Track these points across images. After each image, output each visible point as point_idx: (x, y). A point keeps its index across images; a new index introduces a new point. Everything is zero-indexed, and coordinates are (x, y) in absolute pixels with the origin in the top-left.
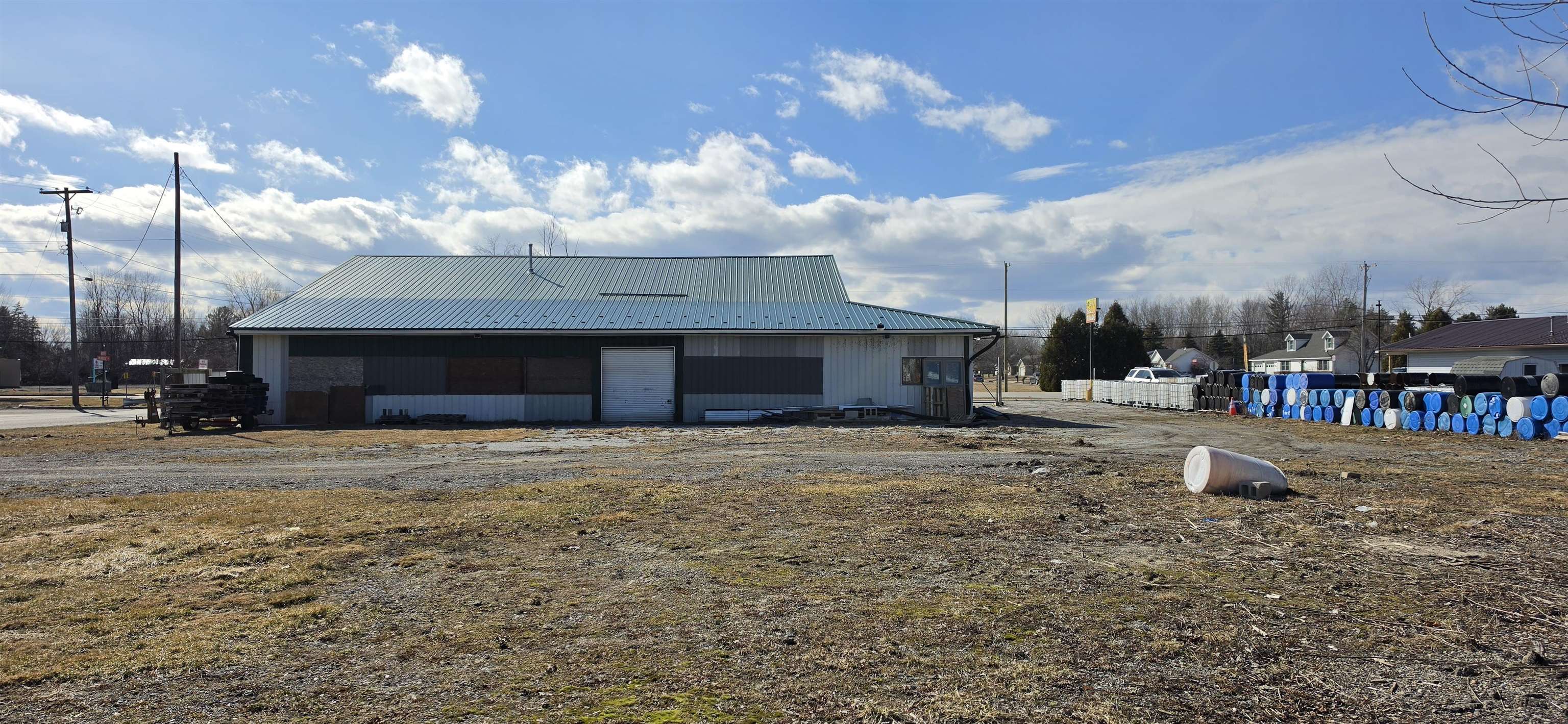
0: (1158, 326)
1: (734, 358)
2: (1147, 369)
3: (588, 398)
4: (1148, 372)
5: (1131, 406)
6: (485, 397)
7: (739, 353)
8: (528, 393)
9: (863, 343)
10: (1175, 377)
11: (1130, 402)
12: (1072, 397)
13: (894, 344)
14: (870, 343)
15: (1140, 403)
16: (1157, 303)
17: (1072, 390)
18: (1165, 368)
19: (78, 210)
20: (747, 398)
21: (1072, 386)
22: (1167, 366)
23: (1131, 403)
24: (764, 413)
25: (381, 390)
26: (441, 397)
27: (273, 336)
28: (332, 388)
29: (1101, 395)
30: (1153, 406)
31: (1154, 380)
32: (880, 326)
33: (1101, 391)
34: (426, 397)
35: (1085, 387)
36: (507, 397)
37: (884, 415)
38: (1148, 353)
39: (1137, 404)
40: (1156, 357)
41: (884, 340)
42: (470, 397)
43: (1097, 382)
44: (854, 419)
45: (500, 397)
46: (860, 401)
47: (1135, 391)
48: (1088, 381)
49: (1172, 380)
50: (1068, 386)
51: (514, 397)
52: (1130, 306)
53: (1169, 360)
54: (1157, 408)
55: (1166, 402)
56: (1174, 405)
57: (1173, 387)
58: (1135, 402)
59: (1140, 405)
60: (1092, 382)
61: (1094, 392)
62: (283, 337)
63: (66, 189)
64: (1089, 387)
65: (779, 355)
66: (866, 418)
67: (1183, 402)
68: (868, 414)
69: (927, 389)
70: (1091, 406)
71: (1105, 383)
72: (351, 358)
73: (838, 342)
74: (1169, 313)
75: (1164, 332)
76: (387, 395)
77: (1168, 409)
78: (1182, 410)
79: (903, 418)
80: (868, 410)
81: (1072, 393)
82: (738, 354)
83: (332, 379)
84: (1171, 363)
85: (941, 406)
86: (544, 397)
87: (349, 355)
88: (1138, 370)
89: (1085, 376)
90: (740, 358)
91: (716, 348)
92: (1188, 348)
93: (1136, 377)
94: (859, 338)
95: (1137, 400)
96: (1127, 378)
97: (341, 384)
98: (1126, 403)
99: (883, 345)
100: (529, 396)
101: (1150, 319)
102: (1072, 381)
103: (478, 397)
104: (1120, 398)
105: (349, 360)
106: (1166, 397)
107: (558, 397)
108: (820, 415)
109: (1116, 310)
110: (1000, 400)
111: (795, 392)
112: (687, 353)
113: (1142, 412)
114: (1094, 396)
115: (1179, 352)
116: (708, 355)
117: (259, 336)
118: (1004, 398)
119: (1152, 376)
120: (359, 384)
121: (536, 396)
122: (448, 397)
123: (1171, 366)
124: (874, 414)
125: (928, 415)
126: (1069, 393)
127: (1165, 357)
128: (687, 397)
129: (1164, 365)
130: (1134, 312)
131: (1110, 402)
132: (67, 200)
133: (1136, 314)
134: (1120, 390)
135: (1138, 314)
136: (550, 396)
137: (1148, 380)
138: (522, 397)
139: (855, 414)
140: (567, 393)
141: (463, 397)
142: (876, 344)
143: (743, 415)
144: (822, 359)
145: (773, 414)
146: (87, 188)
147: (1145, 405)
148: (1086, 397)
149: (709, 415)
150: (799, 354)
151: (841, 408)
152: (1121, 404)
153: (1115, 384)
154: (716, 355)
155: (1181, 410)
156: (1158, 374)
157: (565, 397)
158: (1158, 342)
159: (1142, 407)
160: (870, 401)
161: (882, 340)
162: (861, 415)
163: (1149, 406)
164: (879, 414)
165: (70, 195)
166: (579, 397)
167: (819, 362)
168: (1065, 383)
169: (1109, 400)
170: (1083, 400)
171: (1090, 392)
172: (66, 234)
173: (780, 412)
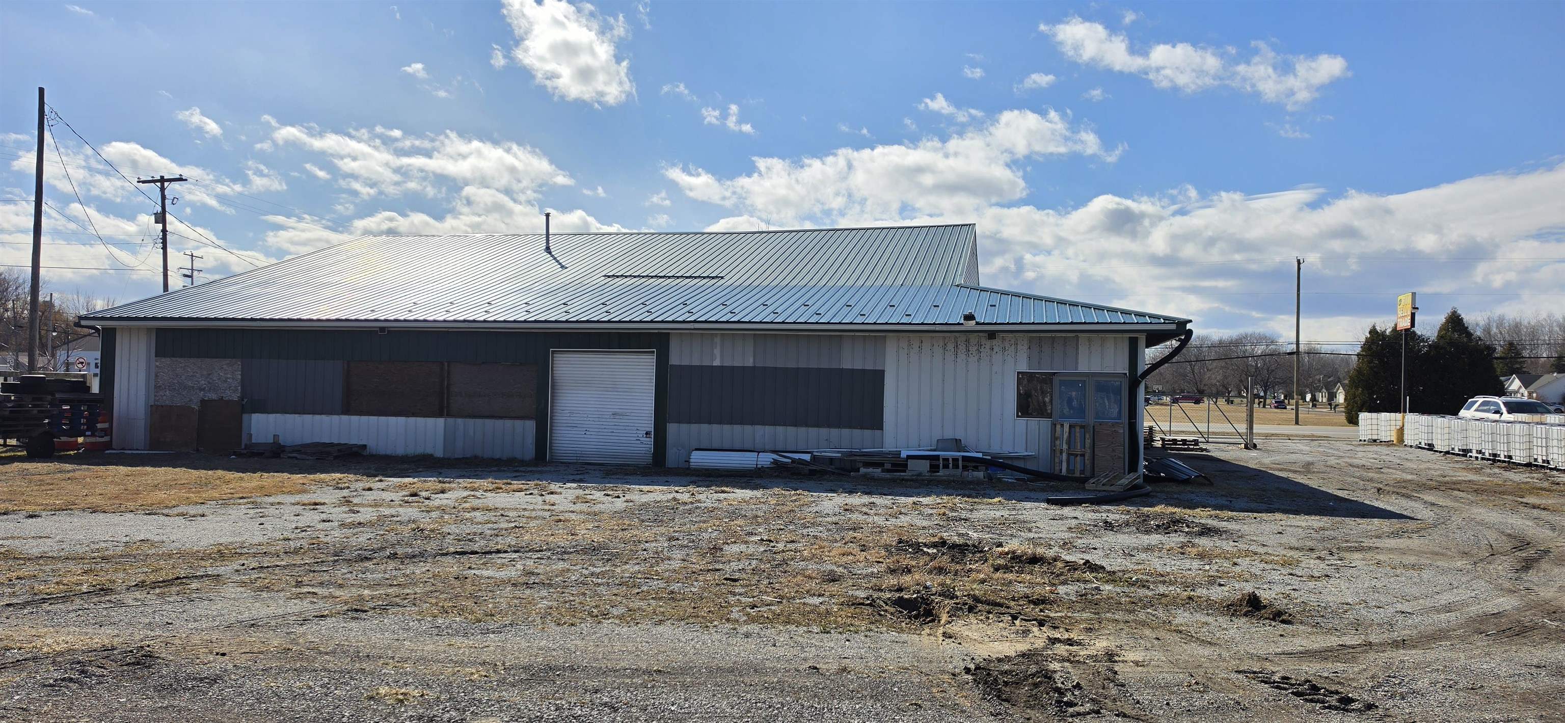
0: (1519, 347)
1: (744, 368)
2: (1496, 399)
3: (530, 426)
4: (1496, 404)
5: (1465, 456)
6: (392, 420)
7: (751, 360)
8: (449, 415)
9: (950, 346)
10: (1542, 413)
11: (1463, 450)
12: (1375, 437)
13: (1004, 349)
14: (962, 348)
15: (1480, 452)
16: (1518, 320)
17: (1375, 427)
18: (1525, 399)
19: (173, 200)
20: (763, 433)
21: (1374, 422)
22: (1530, 394)
23: (1465, 452)
24: (775, 456)
25: (263, 408)
26: (335, 418)
27: (139, 329)
28: (203, 401)
29: (1416, 437)
30: (1502, 458)
31: (1506, 416)
32: (969, 317)
33: (1416, 431)
34: (317, 417)
35: (1393, 423)
36: (420, 420)
37: (976, 468)
38: (1502, 378)
39: (1474, 454)
40: (1515, 384)
41: (988, 344)
42: (373, 419)
43: (1411, 417)
44: (920, 474)
45: (412, 420)
46: (943, 443)
47: (1470, 433)
48: (1399, 416)
49: (1537, 417)
50: (1369, 422)
51: (430, 421)
52: (1482, 323)
53: (1532, 388)
54: (1510, 464)
55: (1525, 453)
56: (1540, 460)
57: (1539, 430)
58: (1471, 451)
59: (1480, 456)
60: (1404, 417)
61: (1406, 432)
62: (149, 330)
63: (162, 177)
64: (1400, 423)
65: (803, 365)
66: (942, 473)
67: (1556, 456)
68: (946, 466)
69: (1058, 427)
70: (1400, 452)
71: (1425, 419)
72: (228, 361)
73: (910, 345)
74: (1534, 332)
75: (1526, 353)
76: (268, 413)
77: (1529, 465)
78: (1556, 469)
79: (1008, 477)
80: (946, 460)
81: (1375, 432)
82: (749, 362)
83: (203, 390)
84: (1535, 392)
85: (1083, 455)
86: (471, 421)
87: (225, 357)
88: (1480, 400)
89: (1394, 407)
90: (754, 368)
91: (717, 352)
92: (1559, 373)
93: (1477, 410)
94: (944, 338)
95: (1474, 448)
96: (1463, 413)
97: (213, 396)
98: (1457, 451)
99: (985, 351)
100: (451, 420)
101: (1508, 338)
102: (1374, 415)
103: (383, 419)
104: (1446, 443)
105: (225, 362)
106: (1526, 446)
107: (489, 422)
108: (867, 465)
109: (1455, 322)
110: (1251, 440)
111: (839, 425)
112: (675, 359)
113: (1478, 471)
114: (1406, 437)
115: (1546, 378)
116: (706, 363)
117: (123, 329)
118: (1259, 435)
119: (1504, 409)
120: (235, 397)
121: (460, 421)
122: (345, 418)
123: (1534, 395)
124: (956, 466)
125: (1057, 472)
126: (1369, 432)
127: (1526, 384)
128: (672, 429)
129: (1526, 394)
130: (1487, 330)
131: (1431, 447)
132: (163, 189)
133: (1489, 333)
134: (1446, 430)
135: (1492, 333)
136: (479, 421)
137: (1497, 417)
138: (441, 421)
139: (924, 466)
140: (501, 418)
141: (364, 418)
142: (973, 349)
143: (747, 460)
144: (882, 372)
145: (794, 461)
146: (181, 175)
147: (1487, 456)
148: (1394, 438)
149: (699, 459)
150: (847, 365)
151: (904, 454)
152: (1448, 453)
153: (1440, 422)
154: (717, 363)
155: (1551, 469)
156: (1513, 408)
157: (499, 423)
158: (1518, 366)
159: (1483, 459)
160: (957, 444)
161: (983, 341)
162: (934, 468)
163: (1494, 459)
164: (965, 468)
165: (166, 184)
166: (518, 423)
167: (878, 377)
168: (1363, 416)
169: (1429, 445)
170: (1389, 444)
171: (1401, 431)
172: (160, 226)
173: (807, 457)
